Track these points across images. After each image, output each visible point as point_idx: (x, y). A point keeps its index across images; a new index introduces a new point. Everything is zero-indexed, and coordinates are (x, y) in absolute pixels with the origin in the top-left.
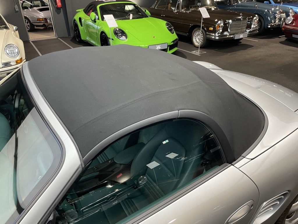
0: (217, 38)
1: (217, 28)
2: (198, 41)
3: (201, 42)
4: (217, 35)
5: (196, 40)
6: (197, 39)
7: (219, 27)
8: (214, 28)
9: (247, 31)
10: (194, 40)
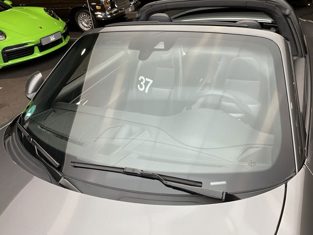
0: (109, 16)
1: (105, 5)
2: (86, 25)
3: (91, 26)
4: (107, 13)
5: (83, 25)
6: (83, 23)
7: (106, 4)
8: (102, 6)
9: (131, 3)
10: (81, 25)
